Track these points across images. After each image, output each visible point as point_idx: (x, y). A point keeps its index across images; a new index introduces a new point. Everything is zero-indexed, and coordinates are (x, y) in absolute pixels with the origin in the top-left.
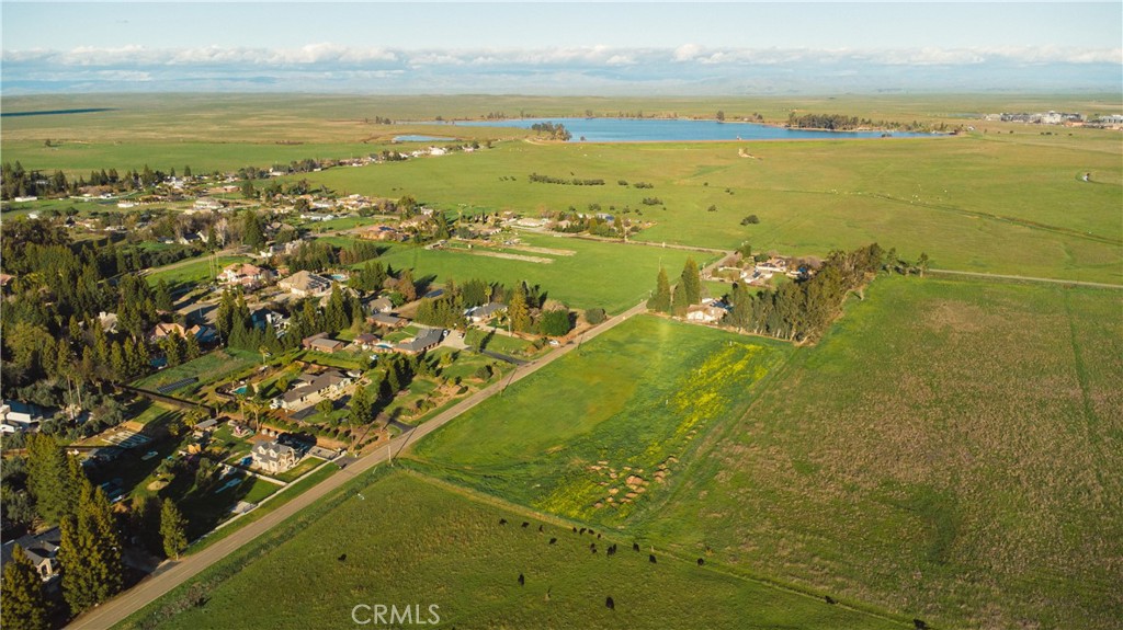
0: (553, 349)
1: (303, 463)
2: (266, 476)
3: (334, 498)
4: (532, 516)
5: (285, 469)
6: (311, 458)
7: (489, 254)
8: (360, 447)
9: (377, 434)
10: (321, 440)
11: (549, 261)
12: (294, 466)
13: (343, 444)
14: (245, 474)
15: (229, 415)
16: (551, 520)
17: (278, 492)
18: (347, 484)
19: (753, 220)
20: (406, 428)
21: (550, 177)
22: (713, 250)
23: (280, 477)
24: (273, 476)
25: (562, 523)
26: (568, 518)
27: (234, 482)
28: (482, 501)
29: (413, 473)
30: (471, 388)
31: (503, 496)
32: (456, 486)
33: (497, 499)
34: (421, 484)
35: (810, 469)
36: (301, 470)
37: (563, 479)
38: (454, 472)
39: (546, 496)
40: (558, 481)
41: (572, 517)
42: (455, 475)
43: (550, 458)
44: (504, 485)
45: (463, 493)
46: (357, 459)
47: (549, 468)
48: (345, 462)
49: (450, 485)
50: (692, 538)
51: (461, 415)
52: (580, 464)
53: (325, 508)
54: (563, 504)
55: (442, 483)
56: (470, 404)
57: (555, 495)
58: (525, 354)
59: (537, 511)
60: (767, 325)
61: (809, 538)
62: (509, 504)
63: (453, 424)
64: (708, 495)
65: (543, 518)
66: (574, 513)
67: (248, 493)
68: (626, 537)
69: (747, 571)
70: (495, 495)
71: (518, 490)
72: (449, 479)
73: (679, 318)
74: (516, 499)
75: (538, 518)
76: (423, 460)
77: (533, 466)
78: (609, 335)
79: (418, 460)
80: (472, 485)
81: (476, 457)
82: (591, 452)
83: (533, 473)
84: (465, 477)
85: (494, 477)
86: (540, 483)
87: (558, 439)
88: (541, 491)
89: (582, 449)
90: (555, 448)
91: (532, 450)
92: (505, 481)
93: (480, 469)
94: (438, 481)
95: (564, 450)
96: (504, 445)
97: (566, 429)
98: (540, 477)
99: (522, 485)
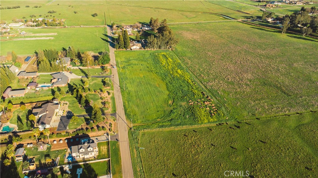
0: (110, 69)
1: (99, 147)
2: (92, 160)
3: (136, 154)
4: (201, 127)
5: (97, 153)
6: (99, 143)
8: (110, 130)
9: (109, 122)
10: (90, 134)
11: (52, 38)
12: (97, 150)
13: (102, 132)
14: (79, 165)
15: (22, 143)
16: (208, 125)
17: (110, 164)
18: (131, 146)
19: (96, 15)
20: (114, 115)
22: (100, 26)
23: (99, 157)
24: (95, 159)
25: (212, 125)
27: (79, 171)
28: (180, 129)
29: (146, 131)
30: (110, 91)
31: (185, 124)
32: (166, 128)
33: (185, 126)
34: (154, 133)
35: (232, 83)
36: (104, 150)
37: (192, 111)
38: (157, 123)
39: (197, 118)
40: (191, 112)
41: (213, 121)
42: (160, 124)
43: (174, 106)
44: (180, 121)
45: (171, 130)
46: (117, 134)
47: (180, 109)
48: (115, 138)
49: (164, 128)
50: (245, 113)
51: (124, 103)
52: (186, 104)
53: (139, 160)
54: (205, 119)
55: (160, 129)
56: (119, 97)
57: (198, 117)
58: (106, 73)
59: (202, 124)
60: (160, 46)
61: (264, 101)
62: (191, 126)
63: (127, 107)
64: (227, 99)
65: (206, 126)
66: (212, 120)
67: (95, 172)
68: (232, 120)
69: (269, 116)
70: (183, 125)
71: (186, 120)
72: (162, 126)
73: (130, 49)
74: (190, 123)
75: (203, 126)
76: (141, 124)
77: (175, 110)
78: (119, 60)
79: (139, 125)
80: (171, 125)
81: (155, 115)
82: (183, 99)
83: (180, 113)
84: (164, 124)
85: (172, 119)
86: (187, 115)
87: (166, 99)
88: (192, 117)
89: (178, 99)
90: (170, 102)
91: (165, 105)
92: (177, 119)
93: (163, 118)
94: (158, 129)
95: (174, 101)
96: (155, 107)
97: (162, 94)
98: (183, 113)
99: (184, 118)
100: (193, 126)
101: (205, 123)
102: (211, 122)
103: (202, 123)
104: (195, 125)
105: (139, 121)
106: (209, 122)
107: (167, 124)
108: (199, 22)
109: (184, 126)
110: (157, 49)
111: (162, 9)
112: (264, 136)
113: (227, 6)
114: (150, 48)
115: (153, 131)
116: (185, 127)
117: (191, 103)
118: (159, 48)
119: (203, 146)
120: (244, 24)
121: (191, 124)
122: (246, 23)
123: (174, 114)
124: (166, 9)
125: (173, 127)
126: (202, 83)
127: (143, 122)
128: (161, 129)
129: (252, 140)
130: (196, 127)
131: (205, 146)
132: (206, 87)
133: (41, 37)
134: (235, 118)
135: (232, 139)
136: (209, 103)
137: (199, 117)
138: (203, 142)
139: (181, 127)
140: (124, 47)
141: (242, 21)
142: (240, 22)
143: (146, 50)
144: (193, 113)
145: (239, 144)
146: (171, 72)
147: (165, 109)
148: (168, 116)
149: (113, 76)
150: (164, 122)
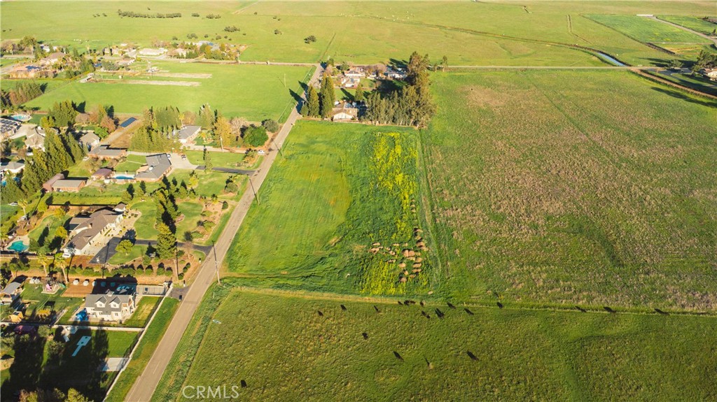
0: (262, 158)
1: (140, 304)
2: (114, 326)
3: (196, 330)
4: (363, 301)
5: (129, 315)
6: (144, 298)
7: (141, 82)
8: (181, 276)
9: (187, 261)
10: (141, 278)
11: (197, 84)
12: (134, 310)
13: (163, 277)
14: (90, 330)
15: (25, 274)
16: (379, 300)
17: (140, 339)
18: (198, 313)
19: (312, 39)
20: (207, 249)
21: (136, 12)
22: (304, 64)
23: (129, 323)
24: (121, 324)
25: (388, 301)
26: (390, 295)
27: (84, 341)
28: (316, 298)
29: (245, 289)
30: (230, 203)
31: (331, 290)
32: (288, 291)
33: (329, 294)
34: (258, 296)
35: (500, 219)
36: (144, 312)
37: (363, 265)
38: (277, 279)
39: (363, 282)
40: (360, 267)
41: (393, 293)
42: (281, 282)
43: (336, 249)
44: (325, 281)
45: (296, 296)
46: (188, 288)
47: (344, 257)
48: (179, 293)
49: (282, 291)
50: (480, 288)
51: (241, 228)
52: (362, 249)
53: (195, 342)
54: (380, 286)
55: (275, 291)
56: (240, 216)
57: (368, 279)
58: (247, 165)
59: (365, 296)
60: (394, 117)
61: (544, 268)
62: (340, 295)
63: (241, 237)
64: (461, 253)
65: (373, 300)
66: (393, 291)
67: (107, 347)
68: (439, 299)
69: (531, 303)
70: (324, 291)
71: (338, 283)
72: (279, 287)
73: (329, 119)
74: (342, 290)
75: (368, 301)
76: (244, 275)
77: (331, 259)
78: (293, 140)
79: (240, 276)
80: (301, 287)
81: (283, 262)
82: (363, 238)
83: (336, 265)
84: (290, 282)
85: (311, 275)
86: (348, 272)
87: (329, 232)
88: (355, 278)
89: (353, 236)
90: (333, 240)
91: (318, 245)
92: (322, 277)
93: (294, 271)
94: (271, 290)
95: (341, 240)
96: (295, 246)
97: (328, 222)
98: (343, 267)
99: (336, 278)
100: (346, 296)
101: (374, 295)
103: (367, 294)
104: (351, 296)
105: (246, 268)
106: (384, 294)
107: (295, 282)
108: (529, 67)
109: (326, 294)
110: (387, 122)
111: (466, 31)
112: (485, 344)
113: (628, 32)
114: (371, 121)
115: (259, 292)
116: (326, 296)
117: (374, 249)
118: (393, 122)
119: (339, 340)
120: (642, 79)
121: (343, 292)
122: (647, 78)
124: (475, 32)
125: (302, 292)
126: (432, 210)
127: (251, 272)
128: (276, 292)
129: (451, 348)
130: (350, 300)
131: (341, 342)
132: (434, 219)
133: (179, 80)
134: (450, 295)
135: (410, 338)
136: (413, 254)
137: (370, 279)
138: (345, 333)
139: (319, 293)
140: (320, 114)
141: (642, 71)
142: (633, 73)
143: (364, 123)
144: (362, 269)
145: (416, 351)
146: (380, 178)
147: (313, 252)
148: (309, 268)
149: (259, 171)
150: (292, 279)
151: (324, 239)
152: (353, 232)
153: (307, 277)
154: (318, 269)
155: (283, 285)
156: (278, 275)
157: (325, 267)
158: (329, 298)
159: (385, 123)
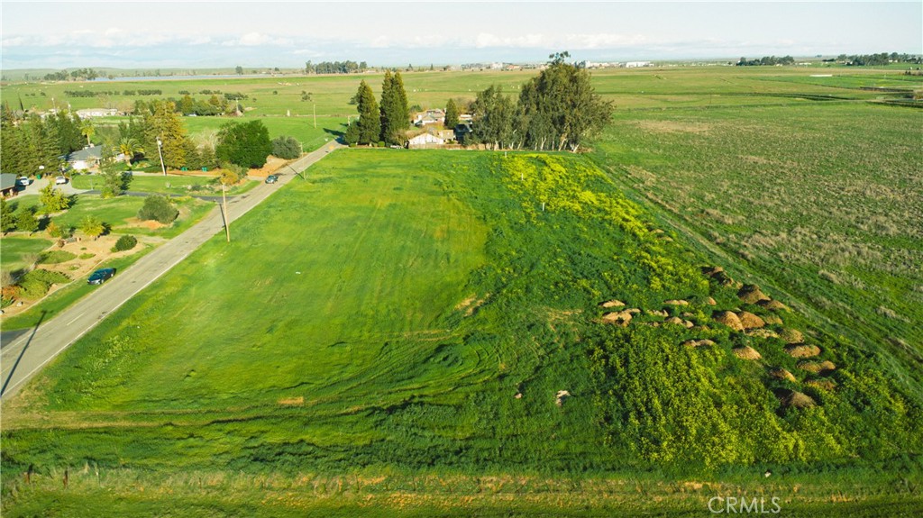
0: (254, 184)
29: (85, 480)
30: (145, 239)
31: (514, 457)
32: (304, 478)
33: (506, 477)
37: (606, 357)
38: (254, 428)
39: (639, 415)
40: (600, 367)
41: (803, 457)
42: (275, 438)
43: (484, 322)
44: (470, 424)
45: (350, 496)
47: (520, 341)
49: (277, 479)
52: (573, 318)
54: (723, 427)
55: (241, 481)
57: (657, 402)
59: (685, 475)
60: (528, 135)
62: (564, 482)
63: (147, 305)
70: (482, 464)
71: (532, 425)
72: (262, 458)
73: (401, 146)
74: (563, 455)
76: (106, 418)
77: (475, 348)
78: (329, 164)
79: (85, 425)
80: (366, 456)
81: (291, 366)
82: (560, 292)
83: (502, 366)
84: (314, 435)
85: (406, 405)
86: (556, 385)
87: (448, 285)
88: (597, 402)
89: (528, 290)
90: (467, 302)
91: (419, 316)
92: (458, 407)
93: (334, 394)
94: (218, 477)
95: (491, 300)
96: (337, 321)
97: (436, 266)
98: (530, 369)
99: (519, 407)
100: (590, 481)
101: (722, 470)
102: (791, 467)
103: (689, 465)
104: (617, 481)
105: (122, 395)
106: (763, 460)
107: (338, 436)
109: (491, 480)
110: (515, 147)
114: (484, 142)
115: (159, 492)
116: (495, 488)
117: (613, 317)
118: (526, 145)
121: (569, 465)
123: (455, 369)
125: (374, 477)
126: (711, 238)
127: (142, 408)
128: (242, 485)
130: (617, 499)
132: (735, 252)
136: (759, 321)
137: (666, 404)
139: (459, 478)
140: (382, 138)
143: (469, 148)
144: (611, 371)
147: (406, 335)
148: (394, 379)
149: (244, 197)
150: (323, 421)
151: (437, 303)
152: (523, 280)
153: (392, 410)
154: (432, 381)
155: (282, 450)
156: (268, 411)
157: (457, 372)
158: (510, 497)
159: (511, 148)
